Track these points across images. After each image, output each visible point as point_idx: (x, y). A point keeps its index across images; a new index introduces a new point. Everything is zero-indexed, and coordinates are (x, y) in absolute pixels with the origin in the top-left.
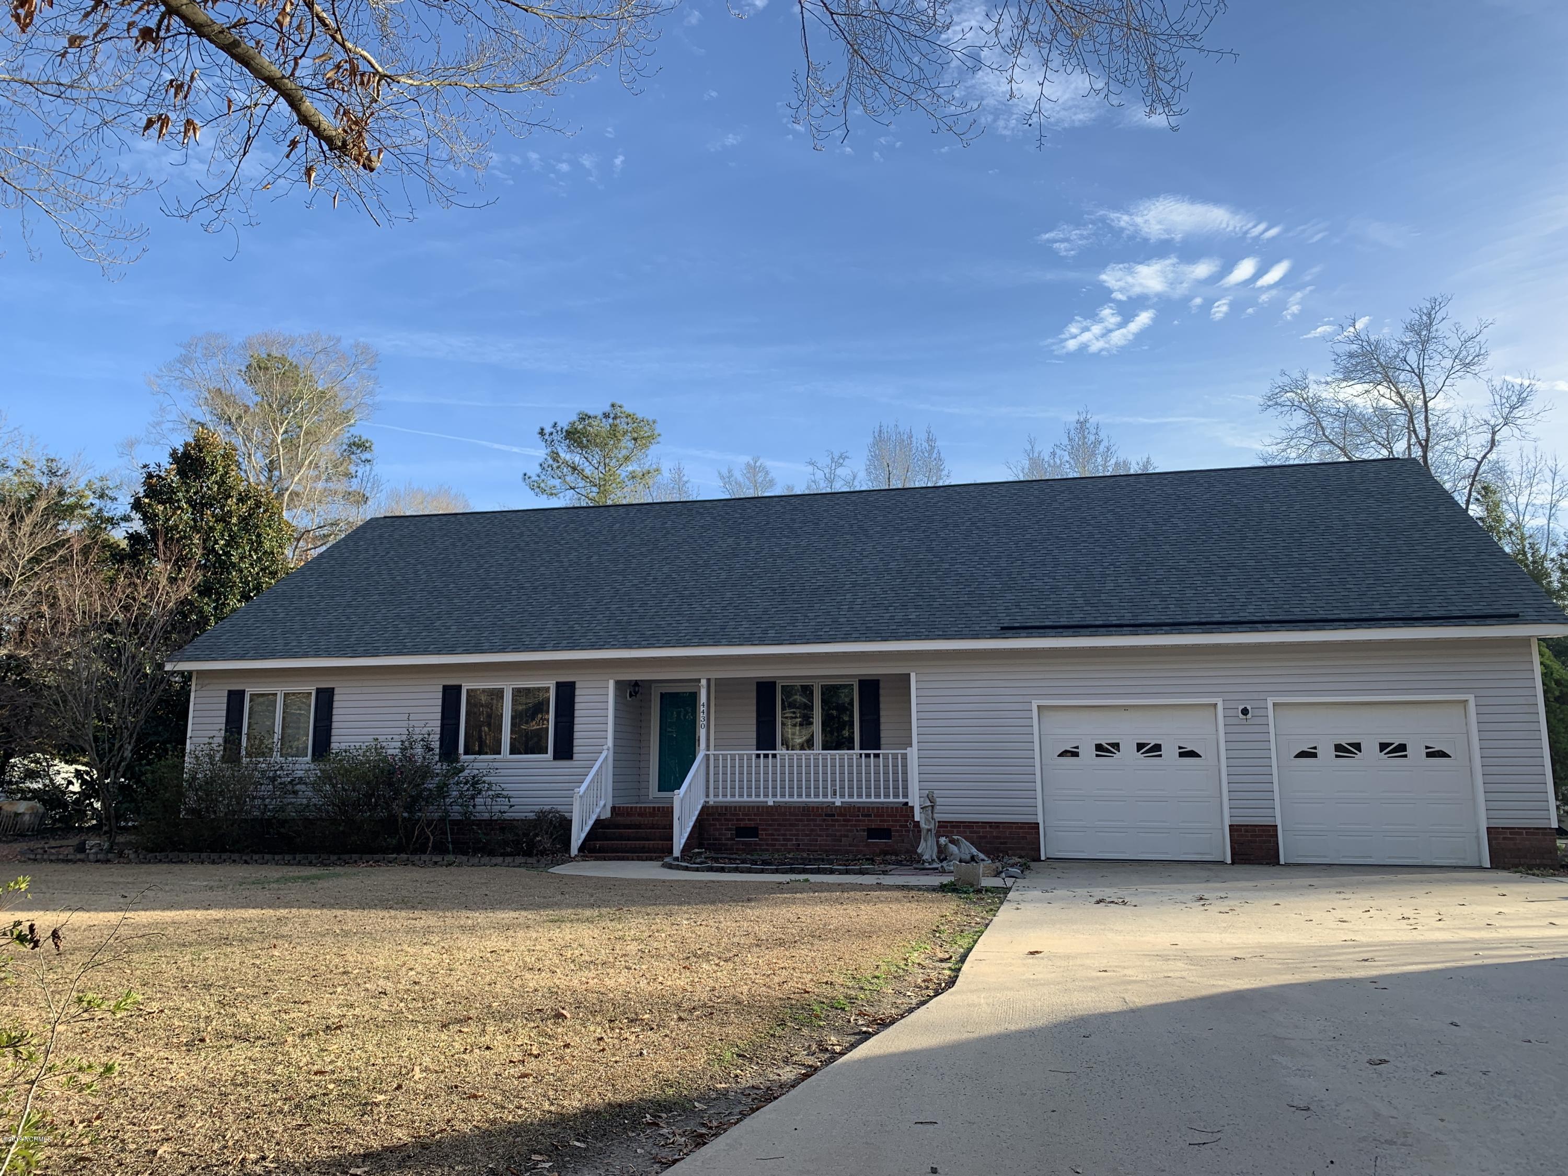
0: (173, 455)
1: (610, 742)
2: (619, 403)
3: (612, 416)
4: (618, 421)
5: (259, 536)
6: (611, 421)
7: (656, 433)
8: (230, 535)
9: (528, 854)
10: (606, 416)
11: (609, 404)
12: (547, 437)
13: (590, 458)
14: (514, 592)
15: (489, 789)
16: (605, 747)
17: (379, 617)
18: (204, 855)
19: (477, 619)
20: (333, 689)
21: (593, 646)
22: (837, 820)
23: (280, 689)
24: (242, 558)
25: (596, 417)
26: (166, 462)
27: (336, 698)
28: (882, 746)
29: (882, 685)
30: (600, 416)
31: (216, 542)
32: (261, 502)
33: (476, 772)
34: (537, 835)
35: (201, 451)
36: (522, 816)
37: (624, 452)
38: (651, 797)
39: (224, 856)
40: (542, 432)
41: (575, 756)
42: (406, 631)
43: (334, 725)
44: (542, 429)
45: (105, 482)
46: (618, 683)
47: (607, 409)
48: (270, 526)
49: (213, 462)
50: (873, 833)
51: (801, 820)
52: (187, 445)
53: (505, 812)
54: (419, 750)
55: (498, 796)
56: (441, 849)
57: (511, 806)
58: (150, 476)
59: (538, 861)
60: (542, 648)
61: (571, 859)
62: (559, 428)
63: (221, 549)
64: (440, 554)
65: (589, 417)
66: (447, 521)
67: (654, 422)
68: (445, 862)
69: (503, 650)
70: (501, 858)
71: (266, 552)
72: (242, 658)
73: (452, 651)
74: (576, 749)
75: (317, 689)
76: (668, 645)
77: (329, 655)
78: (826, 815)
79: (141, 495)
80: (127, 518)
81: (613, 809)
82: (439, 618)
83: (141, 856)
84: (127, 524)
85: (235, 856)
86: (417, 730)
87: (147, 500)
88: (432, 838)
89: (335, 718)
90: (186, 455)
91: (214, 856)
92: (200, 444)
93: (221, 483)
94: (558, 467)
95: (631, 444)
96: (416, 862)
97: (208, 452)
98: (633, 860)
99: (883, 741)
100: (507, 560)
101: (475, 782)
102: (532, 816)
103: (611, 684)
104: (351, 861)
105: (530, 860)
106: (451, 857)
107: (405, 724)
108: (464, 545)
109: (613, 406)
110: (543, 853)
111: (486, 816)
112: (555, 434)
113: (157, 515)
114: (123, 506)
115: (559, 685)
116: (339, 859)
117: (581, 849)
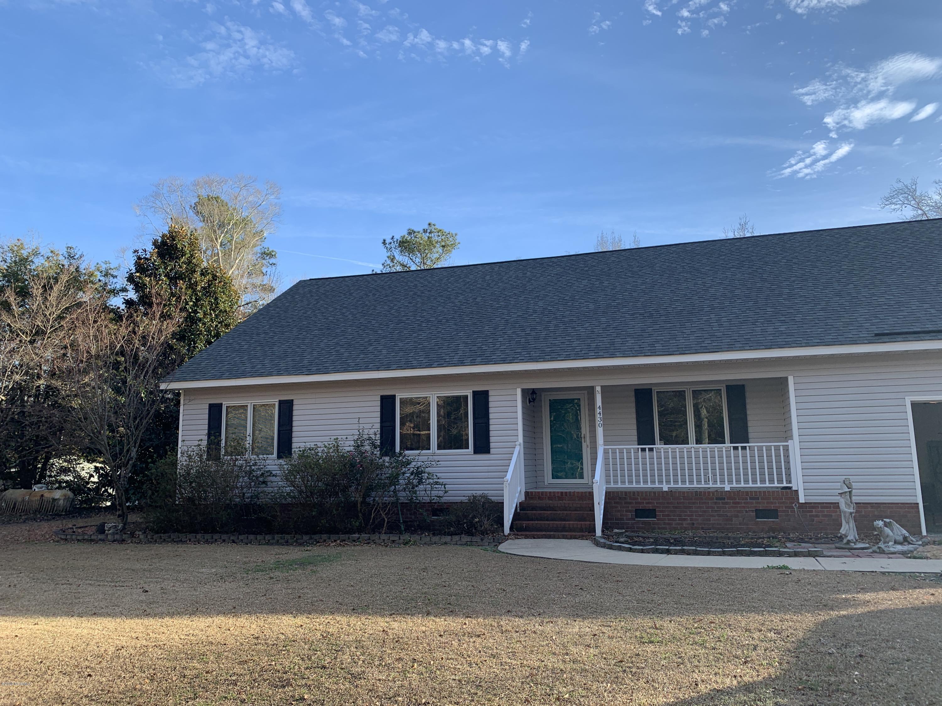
0: (155, 243)
1: (521, 439)
2: (433, 223)
3: (429, 231)
4: (433, 234)
5: (216, 299)
6: (428, 234)
7: (457, 241)
8: (196, 299)
9: (470, 533)
10: (425, 231)
11: (427, 223)
12: (387, 245)
13: (414, 259)
14: (424, 325)
15: (428, 478)
16: (517, 443)
17: (322, 345)
18: (199, 536)
19: (401, 344)
20: (292, 400)
21: (504, 361)
22: (727, 503)
23: (250, 402)
24: (205, 314)
25: (419, 232)
26: (150, 247)
27: (295, 407)
28: (750, 440)
29: (747, 389)
30: (422, 231)
31: (187, 303)
32: (216, 276)
33: (419, 464)
34: (474, 517)
35: (174, 240)
36: (458, 499)
37: (436, 255)
38: (546, 483)
39: (216, 536)
40: (384, 242)
41: (491, 450)
42: (346, 354)
43: (294, 429)
44: (384, 240)
45: (108, 265)
46: (523, 391)
47: (426, 227)
48: (223, 292)
49: (182, 248)
50: (760, 513)
51: (694, 503)
52: (163, 236)
53: (441, 497)
54: (367, 447)
55: (437, 483)
56: (394, 528)
57: (446, 492)
58: (139, 258)
59: (482, 540)
60: (461, 363)
61: (506, 538)
62: (395, 240)
63: (191, 308)
64: (358, 301)
65: (415, 232)
66: (357, 280)
67: (456, 235)
68: (401, 541)
69: (430, 366)
70: (449, 537)
71: (221, 310)
72: (220, 378)
73: (388, 368)
74: (492, 445)
75: (280, 401)
76: (568, 358)
77: (289, 373)
78: (717, 499)
79: (134, 271)
80: (124, 290)
81: (527, 494)
82: (371, 345)
83: (149, 537)
84: (124, 294)
85: (224, 537)
86: (366, 432)
87: (138, 274)
88: (386, 519)
89: (294, 424)
90: (164, 243)
91: (208, 536)
92: (173, 235)
93: (189, 262)
94: (393, 266)
95: (440, 250)
96: (377, 541)
97: (179, 241)
98: (559, 538)
99: (751, 435)
100: (410, 303)
101: (418, 473)
102: (465, 499)
103: (519, 392)
104: (322, 541)
105: (475, 539)
106: (406, 537)
107: (356, 427)
108: (374, 295)
109: (429, 224)
110: (484, 533)
111: (427, 499)
112: (393, 243)
113: (146, 285)
114: (121, 281)
115: (475, 393)
116: (311, 538)
117: (511, 528)
